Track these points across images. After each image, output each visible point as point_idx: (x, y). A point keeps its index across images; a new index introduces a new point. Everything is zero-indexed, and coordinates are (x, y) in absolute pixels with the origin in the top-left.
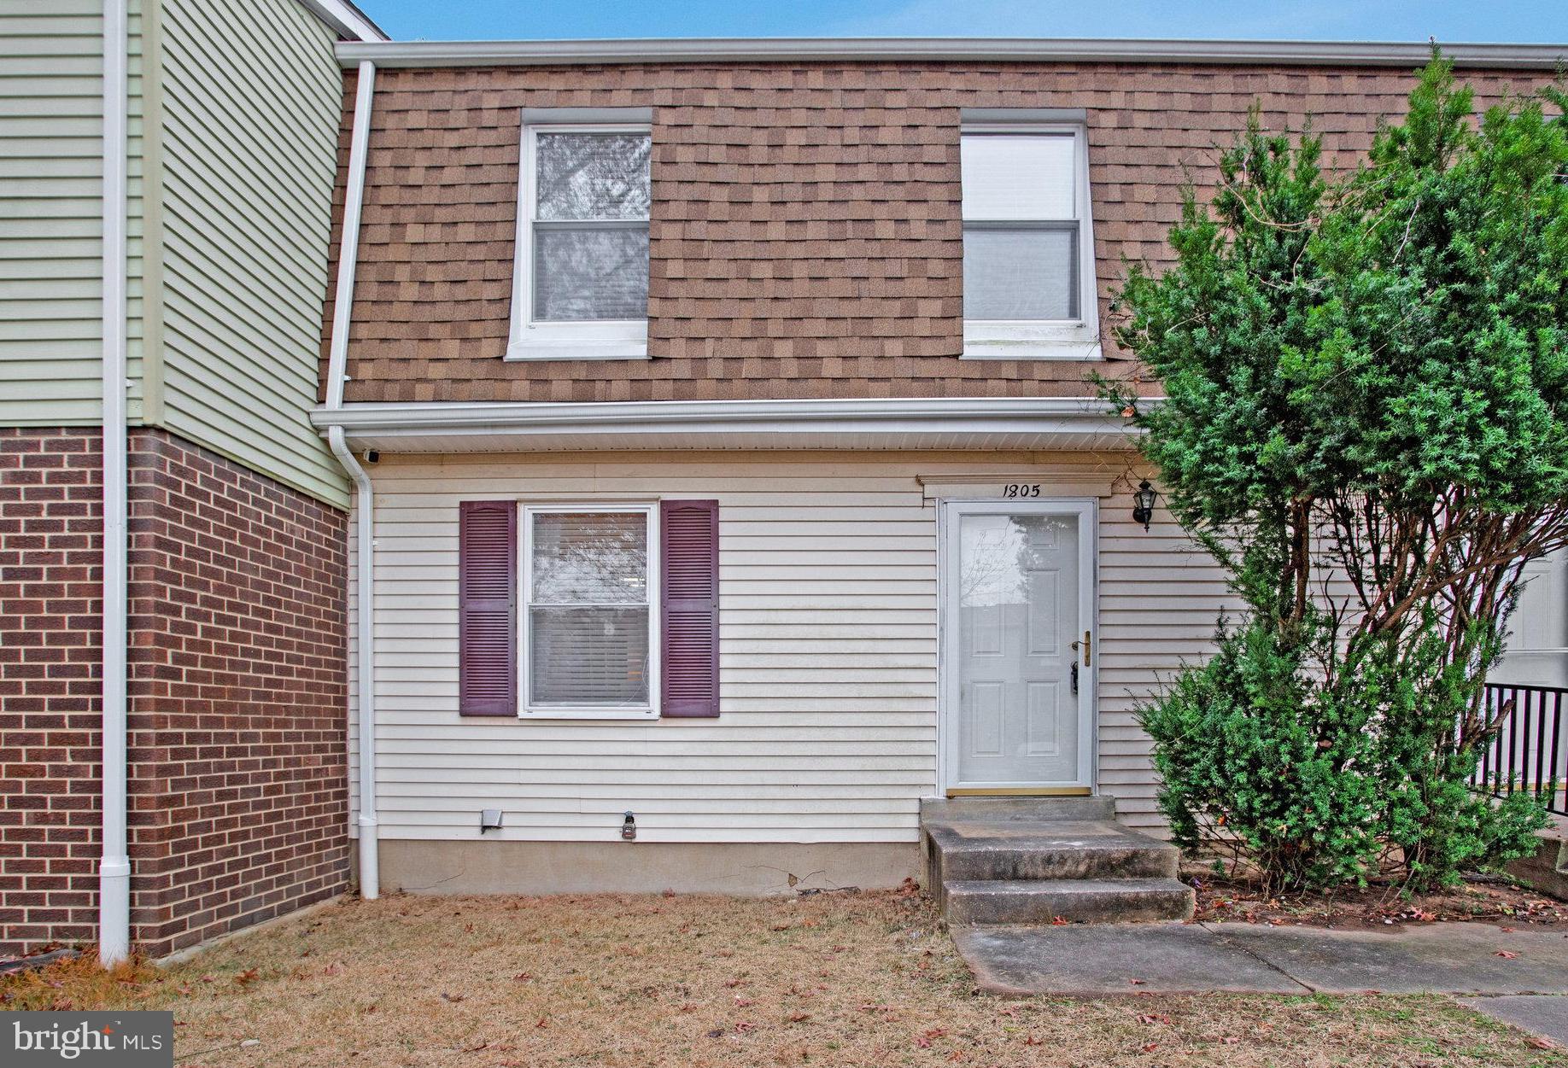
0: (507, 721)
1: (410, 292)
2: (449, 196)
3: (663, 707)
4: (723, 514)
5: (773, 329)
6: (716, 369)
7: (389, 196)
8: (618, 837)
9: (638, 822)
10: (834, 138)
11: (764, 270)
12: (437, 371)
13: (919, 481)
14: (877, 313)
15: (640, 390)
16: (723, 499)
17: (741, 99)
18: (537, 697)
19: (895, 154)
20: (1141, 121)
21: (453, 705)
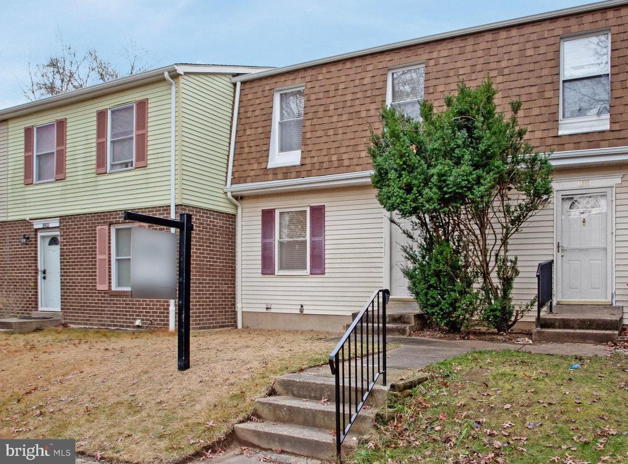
1: (247, 150)
2: (256, 119)
3: (310, 271)
4: (326, 209)
6: (317, 166)
7: (243, 121)
9: (304, 307)
10: (352, 84)
12: (252, 173)
14: (359, 142)
15: (298, 175)
16: (326, 204)
17: (328, 76)
18: (280, 268)
19: (368, 87)
20: (442, 61)
21: (260, 271)
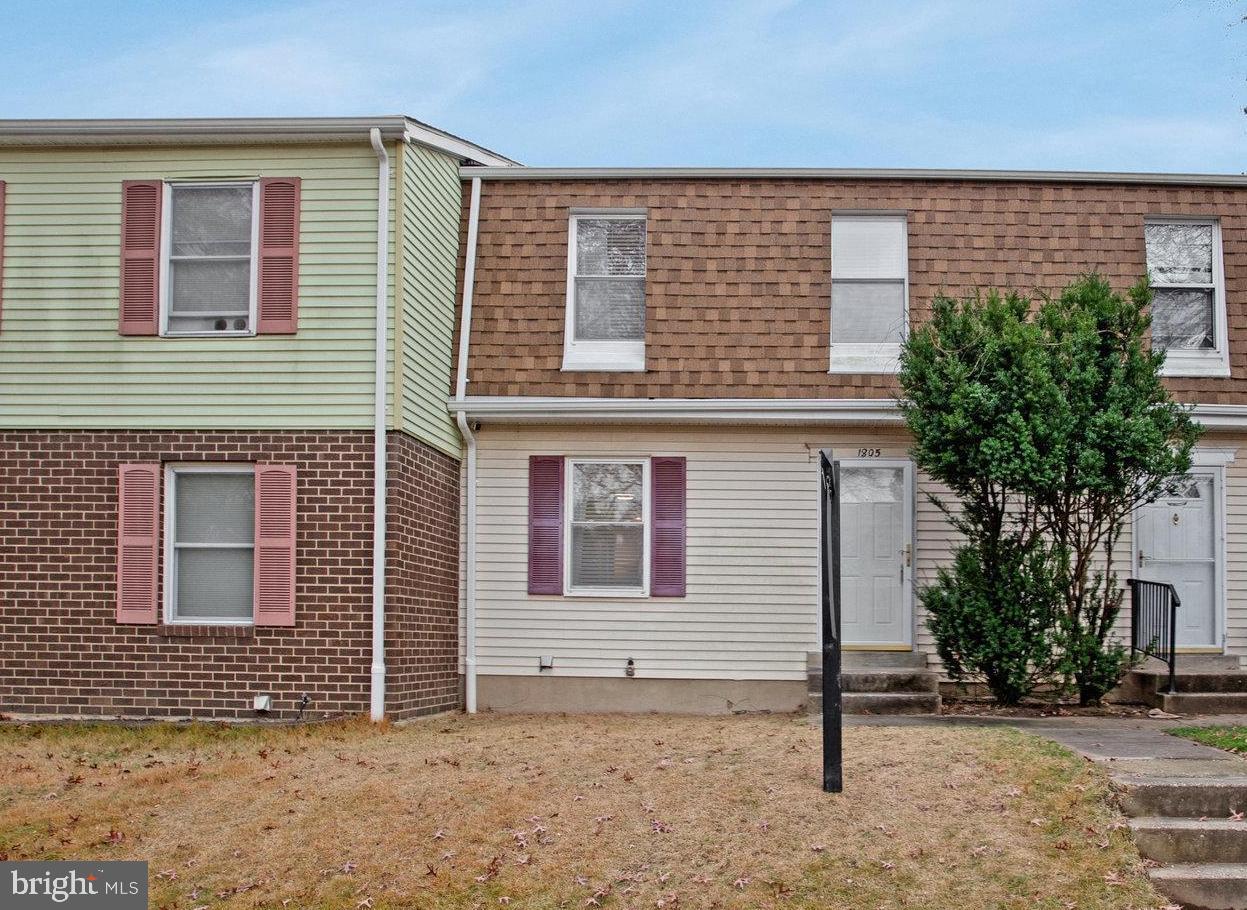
0: (556, 598)
1: (503, 326)
2: (526, 264)
3: (652, 589)
4: (689, 466)
5: (719, 353)
6: (685, 378)
7: (491, 263)
8: (622, 674)
9: (637, 664)
10: (755, 229)
11: (713, 315)
12: (521, 377)
13: (807, 446)
14: (780, 343)
15: (640, 391)
16: (689, 456)
17: (701, 203)
18: (576, 582)
19: (792, 240)
20: (940, 218)
21: (524, 587)
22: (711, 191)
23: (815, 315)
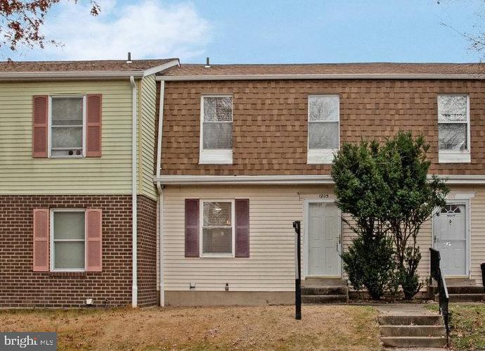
0: (197, 258)
1: (175, 145)
2: (183, 118)
3: (236, 254)
4: (251, 202)
5: (263, 156)
6: (249, 167)
7: (169, 118)
8: (224, 290)
9: (230, 286)
10: (277, 102)
11: (260, 140)
12: (182, 167)
13: (298, 193)
14: (287, 151)
15: (231, 172)
16: (250, 198)
17: (255, 91)
19: (292, 107)
20: (353, 96)
21: (184, 254)
22: (259, 85)
23: (301, 139)
